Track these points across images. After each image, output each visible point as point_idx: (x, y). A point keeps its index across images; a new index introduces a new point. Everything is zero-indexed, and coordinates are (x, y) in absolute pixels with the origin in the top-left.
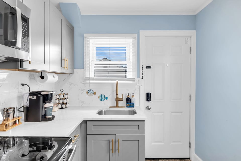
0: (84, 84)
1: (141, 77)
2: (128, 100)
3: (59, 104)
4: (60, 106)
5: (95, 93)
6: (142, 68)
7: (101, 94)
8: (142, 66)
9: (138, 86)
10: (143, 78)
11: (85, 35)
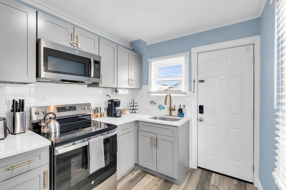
0: (148, 96)
1: (193, 90)
2: (180, 111)
3: (130, 109)
4: (131, 111)
5: (155, 104)
6: (194, 82)
7: (159, 105)
8: (194, 80)
9: (190, 99)
10: (194, 92)
11: (148, 60)
